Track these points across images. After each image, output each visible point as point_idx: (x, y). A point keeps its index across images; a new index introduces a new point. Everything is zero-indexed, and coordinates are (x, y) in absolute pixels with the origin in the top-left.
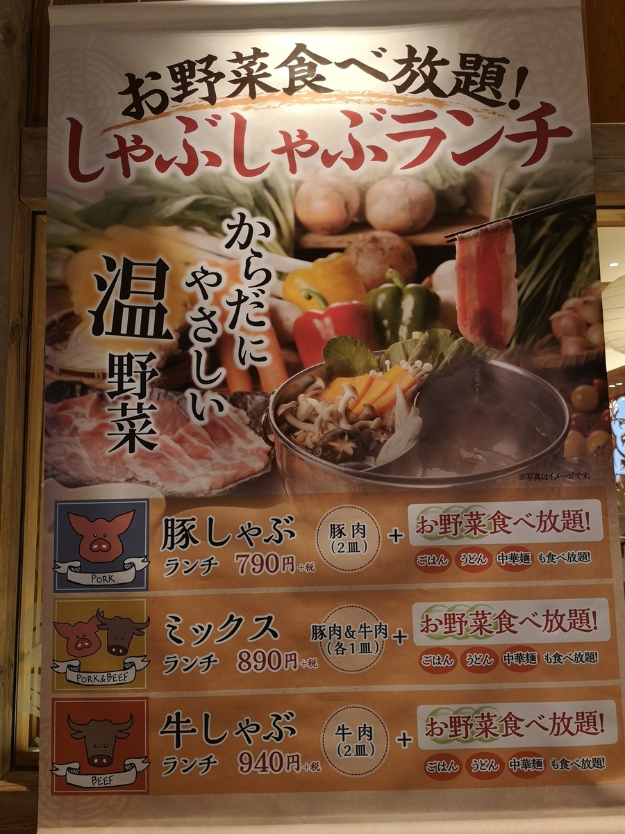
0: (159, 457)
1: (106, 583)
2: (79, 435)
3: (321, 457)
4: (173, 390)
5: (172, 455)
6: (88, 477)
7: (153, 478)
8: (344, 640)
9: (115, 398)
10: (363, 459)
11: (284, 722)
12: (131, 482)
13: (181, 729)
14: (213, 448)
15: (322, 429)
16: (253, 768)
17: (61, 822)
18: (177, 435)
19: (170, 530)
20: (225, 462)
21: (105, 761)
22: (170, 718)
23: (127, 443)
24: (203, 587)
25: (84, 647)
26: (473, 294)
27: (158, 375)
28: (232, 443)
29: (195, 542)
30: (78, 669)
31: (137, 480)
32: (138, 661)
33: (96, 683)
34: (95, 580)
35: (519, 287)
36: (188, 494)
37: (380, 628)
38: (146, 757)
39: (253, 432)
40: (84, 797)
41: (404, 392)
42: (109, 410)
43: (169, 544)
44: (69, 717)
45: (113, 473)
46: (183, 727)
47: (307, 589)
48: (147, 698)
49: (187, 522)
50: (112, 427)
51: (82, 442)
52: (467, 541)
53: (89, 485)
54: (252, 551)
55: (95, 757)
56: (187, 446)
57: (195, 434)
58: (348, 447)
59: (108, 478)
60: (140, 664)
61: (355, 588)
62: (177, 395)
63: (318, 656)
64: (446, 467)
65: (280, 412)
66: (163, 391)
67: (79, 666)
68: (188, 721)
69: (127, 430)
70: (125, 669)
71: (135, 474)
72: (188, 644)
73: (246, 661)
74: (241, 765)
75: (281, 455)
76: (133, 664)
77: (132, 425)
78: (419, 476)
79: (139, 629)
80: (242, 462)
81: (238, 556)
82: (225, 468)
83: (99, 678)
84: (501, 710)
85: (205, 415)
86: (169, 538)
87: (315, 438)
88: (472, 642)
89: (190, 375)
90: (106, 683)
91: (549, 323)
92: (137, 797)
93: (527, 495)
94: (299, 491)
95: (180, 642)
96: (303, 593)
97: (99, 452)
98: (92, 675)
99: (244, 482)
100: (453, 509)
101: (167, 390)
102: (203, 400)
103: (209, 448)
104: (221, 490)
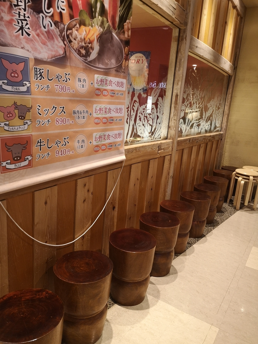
0: (32, 40)
1: (17, 91)
2: (3, 21)
3: (78, 54)
4: (36, 12)
5: (35, 40)
6: (8, 43)
7: (30, 50)
8: (80, 115)
9: (16, 7)
10: (86, 57)
11: (67, 140)
12: (23, 49)
13: (41, 145)
14: (48, 41)
15: (78, 44)
16: (59, 155)
17: (5, 182)
18: (37, 33)
19: (36, 72)
20: (52, 49)
21: (19, 158)
22: (38, 141)
23: (21, 31)
24: (46, 95)
25: (10, 116)
26: (111, 8)
27: (30, 2)
28: (54, 41)
29: (44, 78)
30: (8, 125)
31: (25, 48)
32: (28, 121)
33: (15, 130)
34: (13, 89)
35: (120, 11)
36: (41, 59)
37: (87, 111)
38: (31, 155)
39: (60, 39)
40: (12, 172)
41: (97, 37)
42: (14, 13)
43: (36, 78)
44: (6, 144)
45: (17, 43)
46: (42, 144)
47: (72, 98)
48: (32, 135)
49: (41, 70)
50: (15, 22)
51: (5, 25)
52: (104, 88)
53: (9, 47)
54: (59, 84)
55: (15, 157)
56: (40, 38)
57: (43, 34)
58: (83, 52)
59: (15, 45)
60: (29, 123)
61: (83, 99)
62: (37, 15)
63: (74, 120)
64: (103, 64)
65: (68, 33)
66: (32, 11)
67: (9, 124)
68: (43, 142)
69: (20, 25)
70: (24, 125)
71: (24, 46)
72: (43, 116)
73: (58, 121)
74: (56, 154)
75: (68, 50)
76: (27, 123)
77: (22, 23)
78: (97, 66)
79: (29, 109)
80: (57, 50)
81: (56, 85)
82: (52, 51)
83: (16, 128)
84: (107, 133)
85: (46, 27)
86: (36, 75)
87: (76, 46)
88: (104, 116)
89: (42, 8)
90: (19, 130)
91: (124, 25)
92: (29, 169)
93: (116, 76)
94: (71, 65)
95: (40, 114)
96: (72, 100)
97: (12, 32)
98: (13, 127)
99: (57, 58)
100: (103, 77)
101: (34, 11)
102: (46, 20)
103: (47, 41)
104: (51, 59)
